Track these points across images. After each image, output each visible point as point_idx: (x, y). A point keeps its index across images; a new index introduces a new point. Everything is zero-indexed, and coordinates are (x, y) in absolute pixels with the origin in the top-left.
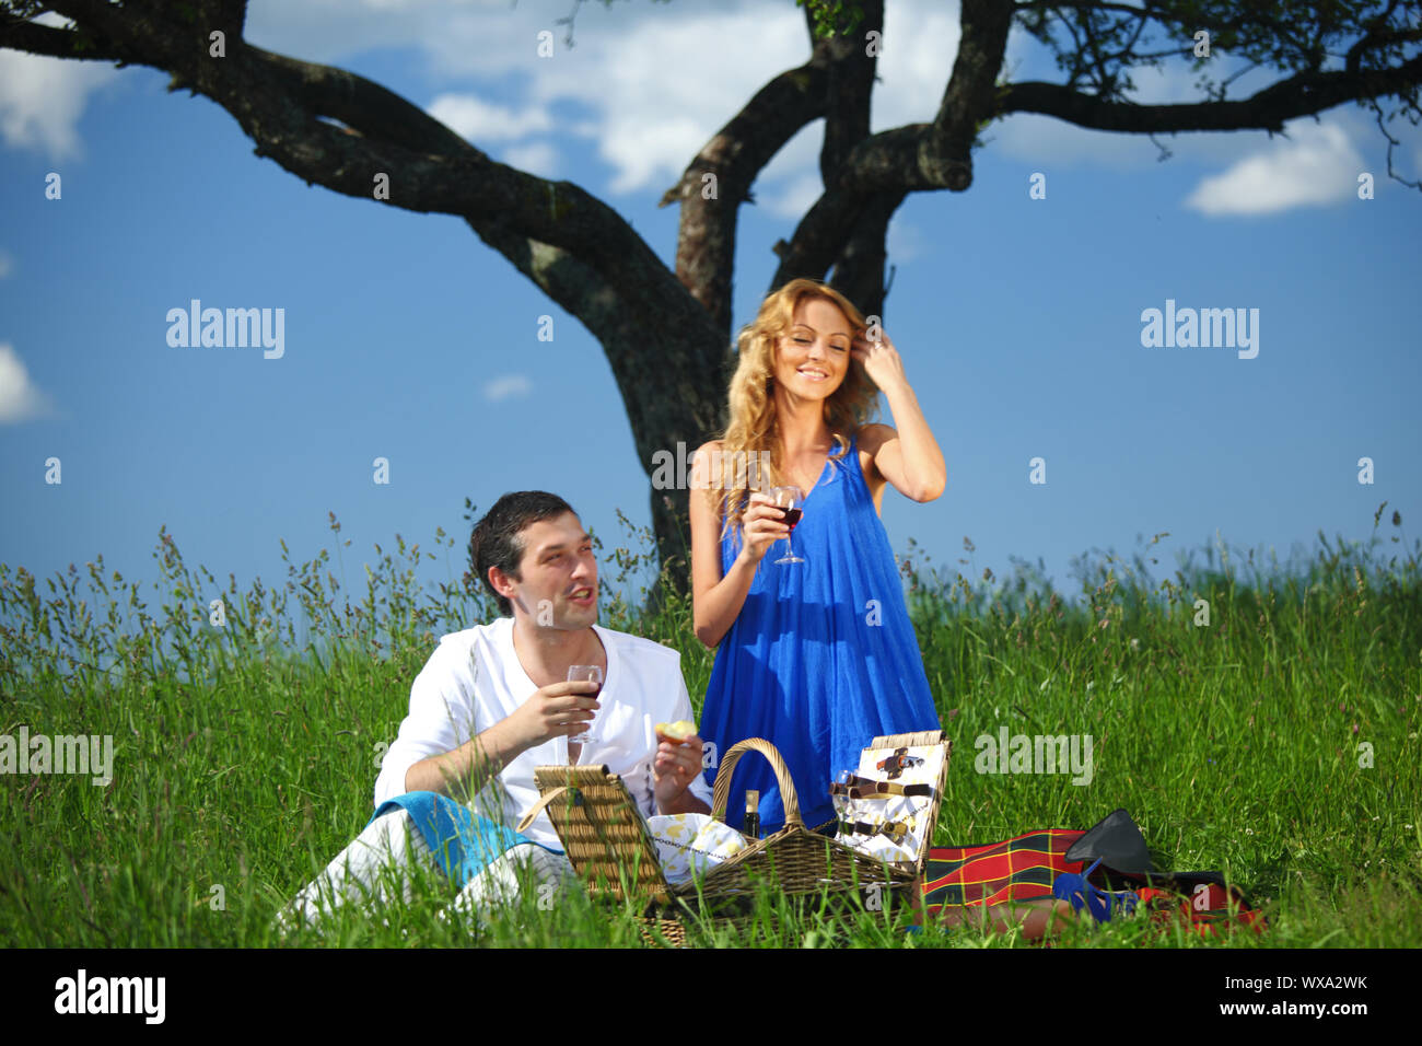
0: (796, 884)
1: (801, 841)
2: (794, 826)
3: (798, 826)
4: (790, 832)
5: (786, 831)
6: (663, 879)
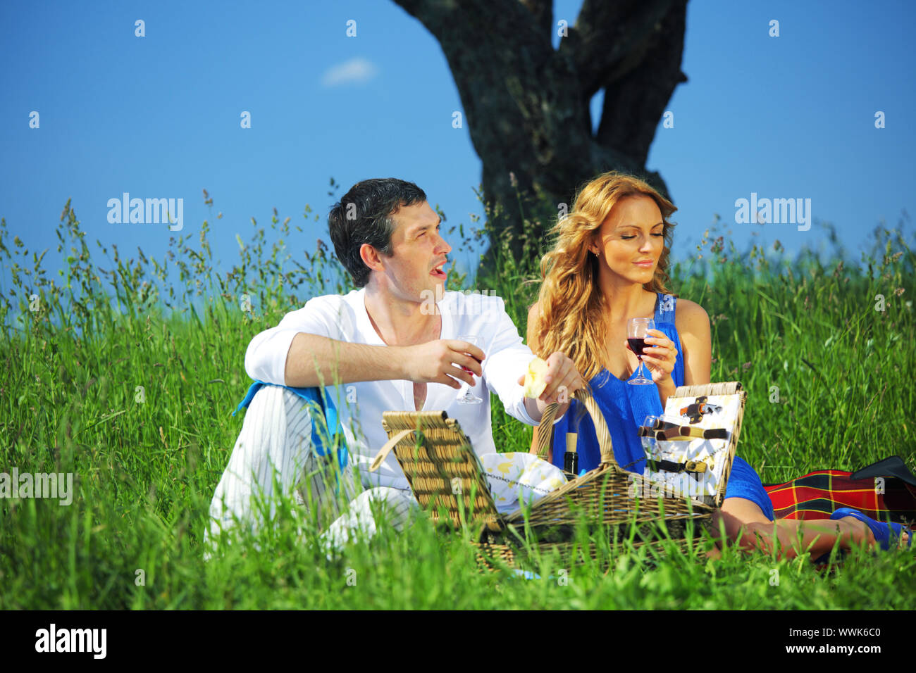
1: (615, 478)
2: (608, 464)
3: (612, 464)
4: (605, 470)
6: (495, 510)
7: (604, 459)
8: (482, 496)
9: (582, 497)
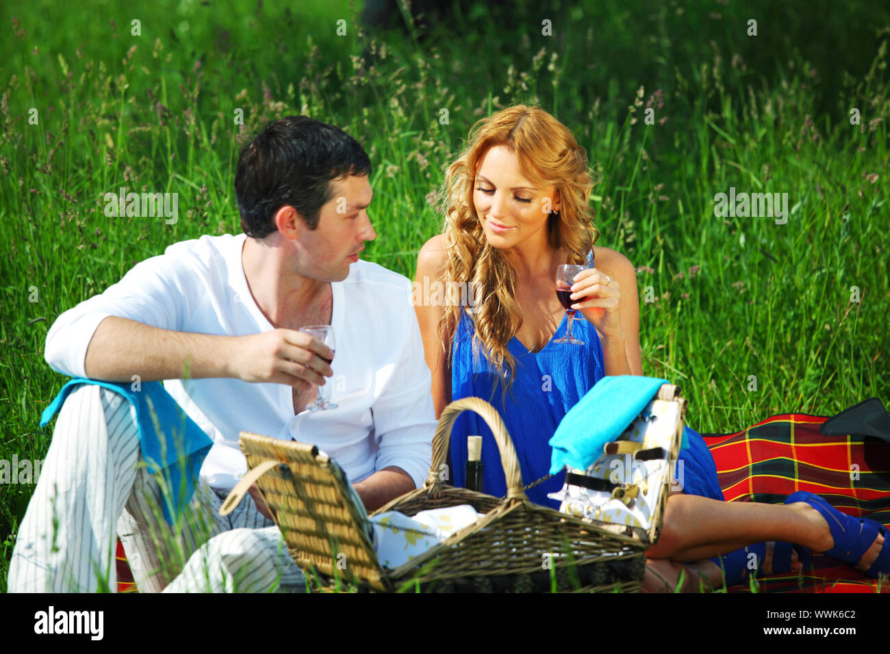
0: (520, 562)
1: (524, 517)
2: (516, 500)
3: (521, 500)
4: (512, 507)
5: (508, 505)
6: (377, 565)
7: (511, 493)
8: (361, 547)
9: (484, 541)
